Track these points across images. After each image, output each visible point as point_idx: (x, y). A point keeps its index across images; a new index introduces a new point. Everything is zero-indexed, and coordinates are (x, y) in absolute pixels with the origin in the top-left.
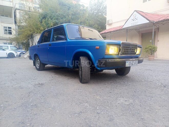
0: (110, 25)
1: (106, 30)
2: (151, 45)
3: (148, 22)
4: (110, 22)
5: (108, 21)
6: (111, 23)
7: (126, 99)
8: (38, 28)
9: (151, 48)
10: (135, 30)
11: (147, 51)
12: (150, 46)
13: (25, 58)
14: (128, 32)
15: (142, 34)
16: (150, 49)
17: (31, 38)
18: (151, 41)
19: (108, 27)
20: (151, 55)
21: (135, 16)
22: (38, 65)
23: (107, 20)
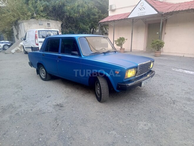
0: (113, 11)
1: (108, 18)
2: (158, 40)
3: (157, 13)
4: (113, 8)
5: (111, 6)
6: (115, 9)
7: (145, 123)
8: (23, 12)
9: (158, 43)
10: (142, 20)
11: (153, 47)
12: (157, 42)
13: (13, 54)
14: (134, 22)
15: (149, 24)
16: (157, 45)
17: (15, 26)
18: (158, 33)
19: (110, 14)
20: (158, 51)
21: (142, 4)
22: (43, 75)
23: (110, 4)
